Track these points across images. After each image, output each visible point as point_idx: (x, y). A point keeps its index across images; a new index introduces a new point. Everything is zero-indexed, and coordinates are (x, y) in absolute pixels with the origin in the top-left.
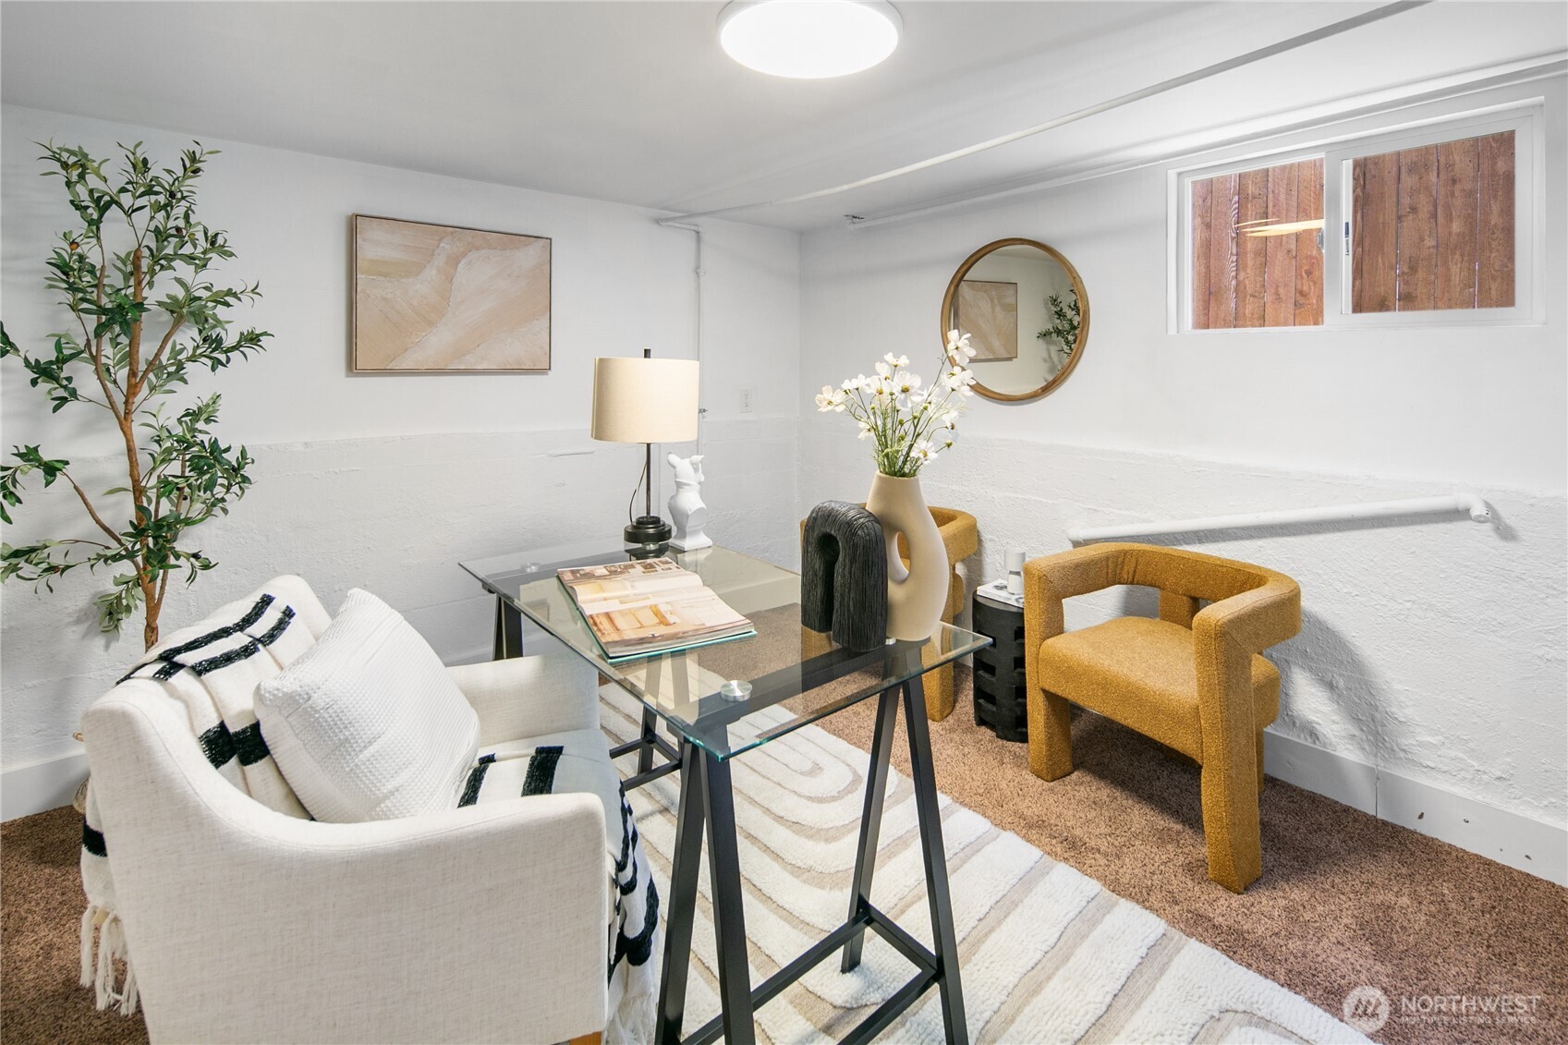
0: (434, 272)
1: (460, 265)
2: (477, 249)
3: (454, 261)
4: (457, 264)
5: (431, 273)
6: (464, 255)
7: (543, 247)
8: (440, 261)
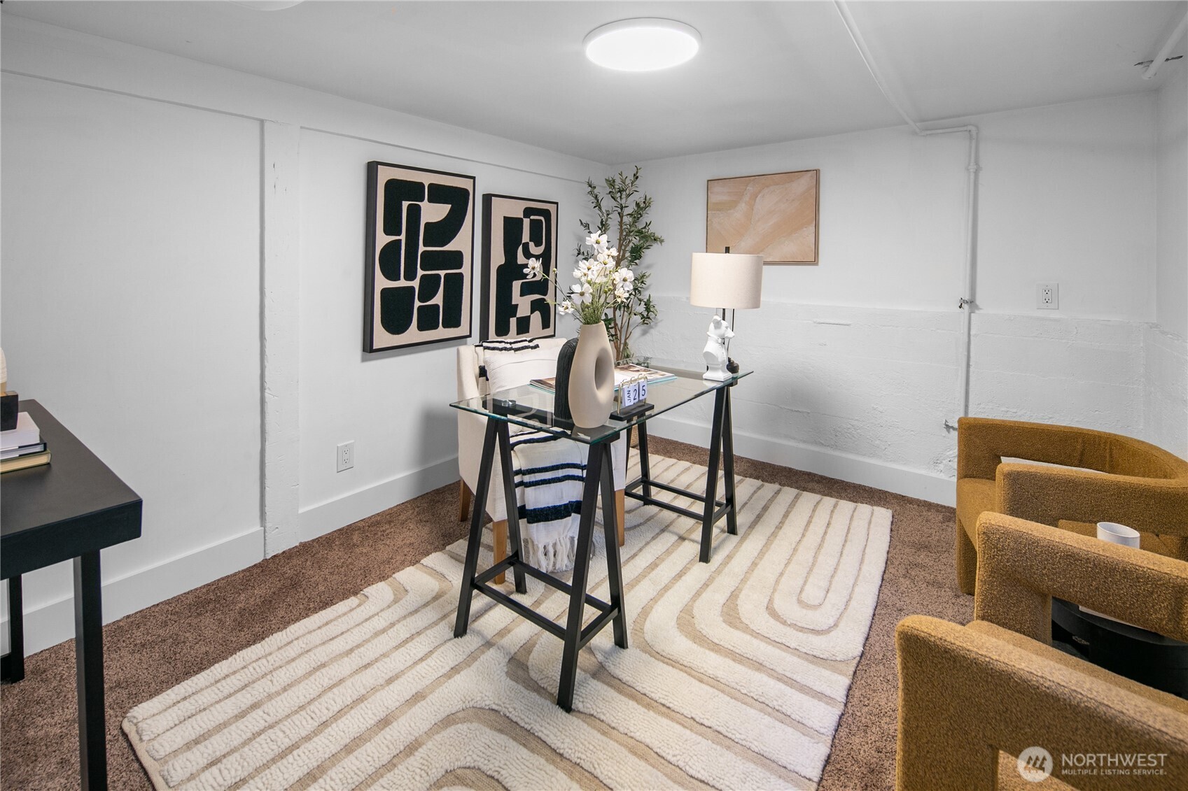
0: (743, 205)
1: (757, 199)
2: (767, 187)
3: (755, 196)
4: (756, 197)
5: (742, 206)
6: (760, 192)
7: (811, 176)
8: (746, 198)
